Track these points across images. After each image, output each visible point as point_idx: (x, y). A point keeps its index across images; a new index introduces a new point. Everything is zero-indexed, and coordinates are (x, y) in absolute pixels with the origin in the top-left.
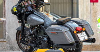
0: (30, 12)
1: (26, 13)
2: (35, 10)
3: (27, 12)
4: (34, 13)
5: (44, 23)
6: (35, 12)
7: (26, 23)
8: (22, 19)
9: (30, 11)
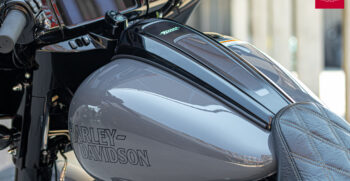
0: (104, 42)
1: (65, 46)
2: (151, 15)
3: (68, 34)
4: (151, 45)
5: (276, 166)
6: (153, 33)
7: (61, 145)
8: (21, 112)
9: (104, 26)
